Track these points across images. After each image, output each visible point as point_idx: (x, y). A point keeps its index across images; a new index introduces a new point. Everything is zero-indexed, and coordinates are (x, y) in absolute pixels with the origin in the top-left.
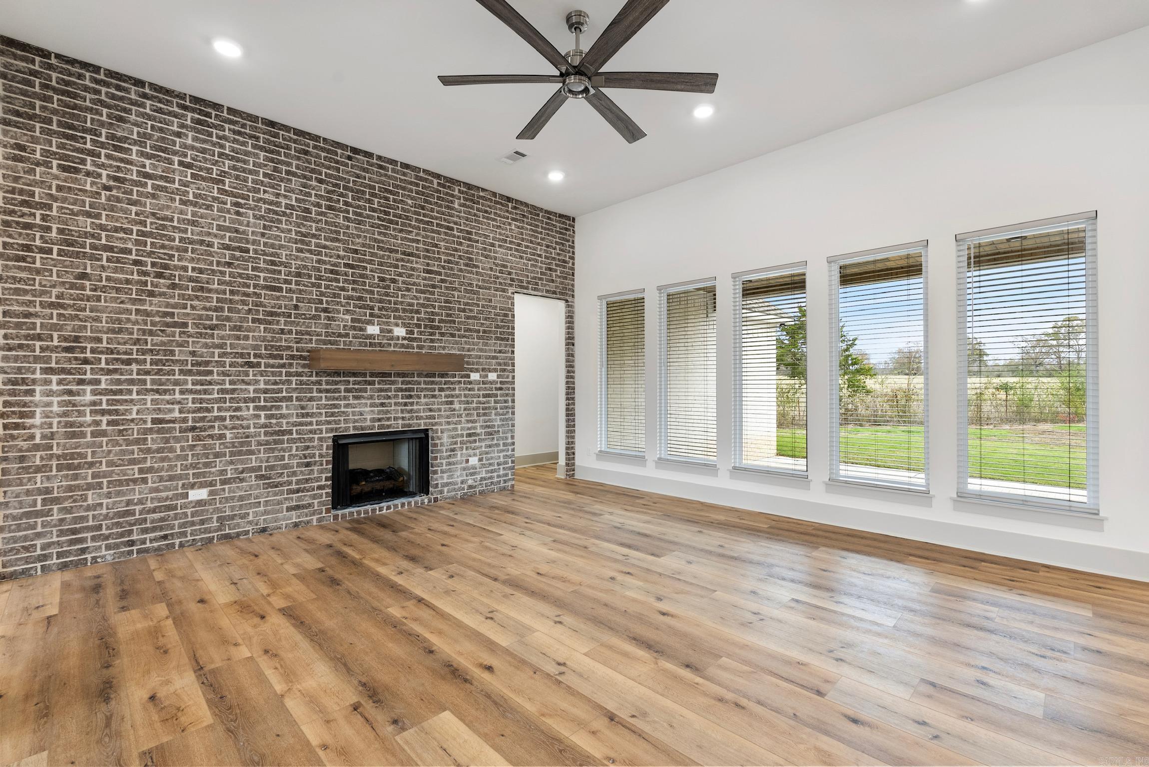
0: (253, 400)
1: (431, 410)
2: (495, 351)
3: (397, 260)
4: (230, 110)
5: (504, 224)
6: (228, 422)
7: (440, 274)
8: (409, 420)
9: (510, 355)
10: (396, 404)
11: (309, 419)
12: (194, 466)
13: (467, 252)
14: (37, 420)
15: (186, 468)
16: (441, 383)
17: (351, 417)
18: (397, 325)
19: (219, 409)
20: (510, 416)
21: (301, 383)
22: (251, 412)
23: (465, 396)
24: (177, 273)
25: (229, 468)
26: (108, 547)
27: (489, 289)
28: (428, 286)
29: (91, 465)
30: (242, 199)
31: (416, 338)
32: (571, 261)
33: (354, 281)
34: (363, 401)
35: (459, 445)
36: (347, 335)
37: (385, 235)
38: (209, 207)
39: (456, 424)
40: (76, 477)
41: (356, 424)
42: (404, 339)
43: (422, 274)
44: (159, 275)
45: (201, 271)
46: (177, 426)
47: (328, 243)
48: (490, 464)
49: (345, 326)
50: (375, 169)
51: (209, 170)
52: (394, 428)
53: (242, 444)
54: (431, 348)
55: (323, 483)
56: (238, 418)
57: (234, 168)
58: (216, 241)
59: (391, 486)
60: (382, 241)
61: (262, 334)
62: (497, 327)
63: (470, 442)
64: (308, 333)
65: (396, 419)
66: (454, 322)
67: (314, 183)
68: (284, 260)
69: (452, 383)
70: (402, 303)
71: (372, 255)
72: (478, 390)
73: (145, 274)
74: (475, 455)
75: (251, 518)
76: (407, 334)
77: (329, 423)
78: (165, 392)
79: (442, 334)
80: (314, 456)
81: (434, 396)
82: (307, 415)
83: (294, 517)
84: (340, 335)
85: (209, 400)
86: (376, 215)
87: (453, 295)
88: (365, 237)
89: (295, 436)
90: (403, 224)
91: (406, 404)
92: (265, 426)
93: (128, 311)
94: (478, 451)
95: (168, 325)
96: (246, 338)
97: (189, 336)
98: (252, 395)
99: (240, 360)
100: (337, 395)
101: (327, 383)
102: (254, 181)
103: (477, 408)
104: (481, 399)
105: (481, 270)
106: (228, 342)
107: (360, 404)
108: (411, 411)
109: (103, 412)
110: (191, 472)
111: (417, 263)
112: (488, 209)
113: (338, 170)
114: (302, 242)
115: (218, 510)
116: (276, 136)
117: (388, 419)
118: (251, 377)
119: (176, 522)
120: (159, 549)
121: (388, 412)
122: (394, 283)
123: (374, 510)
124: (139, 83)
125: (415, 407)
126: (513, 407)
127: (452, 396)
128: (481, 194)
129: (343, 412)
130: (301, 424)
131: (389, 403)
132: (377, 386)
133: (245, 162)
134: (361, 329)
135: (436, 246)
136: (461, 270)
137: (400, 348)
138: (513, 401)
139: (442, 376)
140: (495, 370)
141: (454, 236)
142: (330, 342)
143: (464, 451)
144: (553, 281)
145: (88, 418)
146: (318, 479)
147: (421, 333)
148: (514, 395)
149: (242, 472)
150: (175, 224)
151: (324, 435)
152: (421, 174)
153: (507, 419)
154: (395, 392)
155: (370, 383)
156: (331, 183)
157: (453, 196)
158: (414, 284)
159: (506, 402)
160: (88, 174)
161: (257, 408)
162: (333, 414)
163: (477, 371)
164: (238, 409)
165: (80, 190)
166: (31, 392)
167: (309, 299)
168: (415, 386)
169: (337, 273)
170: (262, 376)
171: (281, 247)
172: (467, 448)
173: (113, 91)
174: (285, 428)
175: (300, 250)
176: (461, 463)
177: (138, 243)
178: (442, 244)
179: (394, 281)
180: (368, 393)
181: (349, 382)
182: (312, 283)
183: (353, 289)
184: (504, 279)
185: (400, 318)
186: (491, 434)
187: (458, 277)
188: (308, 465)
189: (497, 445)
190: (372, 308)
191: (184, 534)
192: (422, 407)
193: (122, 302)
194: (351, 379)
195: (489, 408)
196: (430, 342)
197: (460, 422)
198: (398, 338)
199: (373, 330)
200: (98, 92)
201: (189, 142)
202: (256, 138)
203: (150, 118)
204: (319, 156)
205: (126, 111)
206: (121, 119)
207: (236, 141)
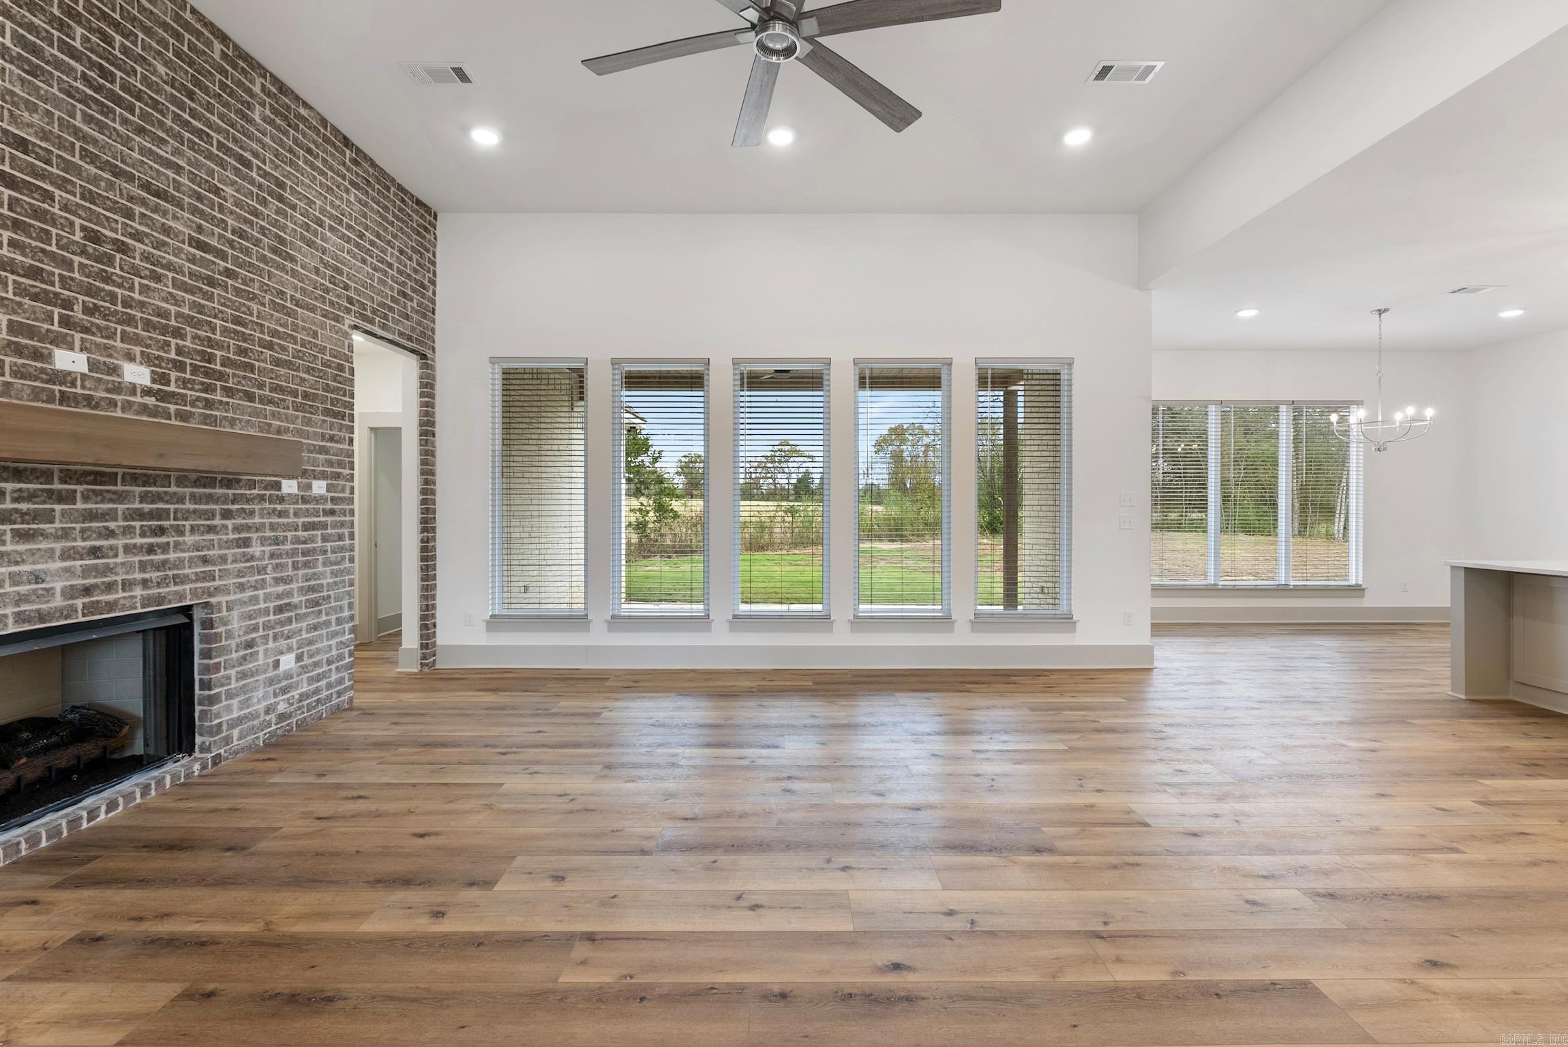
1: (205, 561)
3: (130, 198)
5: (338, 187)
7: (223, 256)
8: (159, 585)
9: (346, 447)
10: (128, 549)
13: (275, 224)
16: (226, 498)
17: (8, 588)
18: (130, 358)
20: (347, 565)
23: (272, 527)
27: (314, 310)
28: (200, 277)
31: (173, 394)
32: (431, 287)
33: (17, 222)
34: (44, 545)
35: (261, 633)
37: (102, 127)
39: (255, 588)
41: (25, 607)
42: (147, 392)
43: (186, 247)
52: (124, 608)
54: (206, 419)
60: (95, 142)
63: (281, 623)
65: (127, 585)
66: (251, 368)
69: (248, 501)
70: (142, 305)
71: (68, 166)
72: (296, 514)
74: (290, 649)
76: (154, 381)
79: (229, 392)
81: (211, 529)
86: (77, 66)
87: (248, 308)
88: (49, 114)
90: (144, 116)
91: (151, 550)
94: (294, 640)
103: (293, 553)
104: (300, 533)
105: (299, 268)
107: (32, 553)
108: (162, 565)
111: (175, 218)
112: (312, 146)
121: (108, 570)
122: (124, 252)
123: (74, 822)
125: (172, 556)
126: (352, 549)
127: (248, 528)
131: (111, 548)
134: (37, 355)
135: (216, 191)
136: (263, 259)
137: (138, 413)
138: (352, 537)
139: (228, 484)
140: (323, 475)
141: (252, 182)
143: (271, 644)
144: (407, 317)
147: (184, 383)
148: (352, 525)
152: (187, 16)
153: (342, 573)
154: (125, 519)
155: (62, 498)
157: (250, 92)
158: (169, 266)
159: (340, 538)
163: (293, 475)
168: (172, 507)
172: (275, 638)
176: (266, 671)
178: (228, 190)
179: (122, 248)
180: (57, 525)
181: (3, 493)
183: (15, 244)
184: (337, 296)
185: (136, 340)
186: (317, 604)
187: (259, 272)
189: (327, 624)
190: (67, 305)
192: (186, 555)
194: (9, 486)
195: (314, 551)
196: (205, 407)
197: (262, 584)
198: (133, 389)
199: (70, 360)
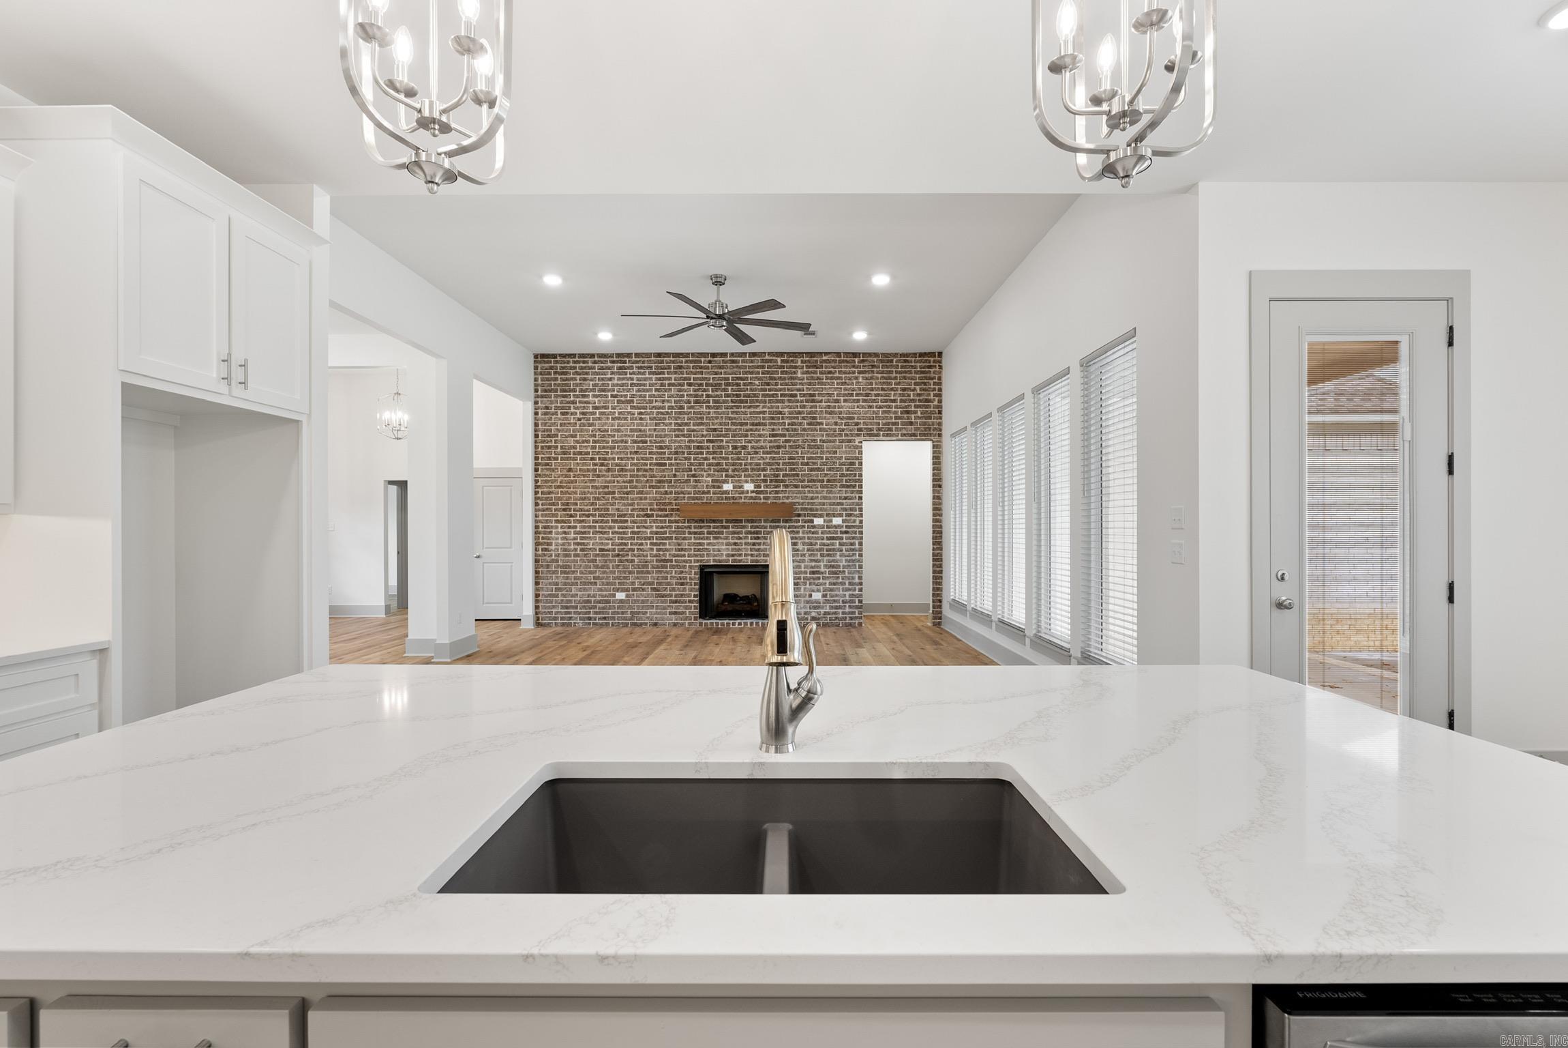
0: (649, 538)
2: (840, 498)
3: (747, 431)
4: (637, 355)
5: (850, 379)
6: (636, 552)
7: (784, 436)
8: (757, 556)
9: (857, 501)
10: (746, 544)
11: (683, 553)
12: (619, 578)
13: (811, 413)
14: (553, 547)
15: (614, 578)
17: (712, 552)
18: (747, 482)
19: (632, 544)
20: (857, 557)
21: (678, 527)
22: (649, 546)
23: (809, 538)
24: (610, 462)
25: (636, 581)
26: (580, 619)
27: (834, 441)
28: (774, 447)
29: (574, 572)
30: (644, 409)
31: (762, 491)
32: (937, 399)
33: (713, 452)
34: (721, 541)
35: (802, 581)
36: (709, 492)
37: (737, 413)
38: (626, 419)
39: (799, 562)
40: (567, 578)
41: (716, 558)
42: (752, 492)
43: (768, 438)
44: (602, 465)
45: (622, 459)
46: (610, 553)
47: (695, 428)
48: (835, 601)
49: (707, 486)
50: (729, 365)
51: (626, 396)
52: (744, 562)
53: (643, 566)
54: (776, 498)
55: (692, 598)
56: (641, 550)
57: (639, 391)
58: (629, 439)
59: (748, 609)
60: (735, 418)
61: (655, 495)
62: (843, 475)
63: (814, 579)
64: (682, 493)
65: (746, 555)
66: (798, 475)
67: (686, 387)
68: (667, 444)
69: (796, 527)
70: (751, 463)
71: (727, 430)
72: (822, 533)
73: (595, 464)
74: (818, 591)
75: (648, 615)
76: (755, 488)
77: (696, 556)
78: (605, 533)
79: (786, 486)
80: (686, 578)
82: (682, 550)
84: (704, 493)
85: (626, 538)
86: (730, 399)
87: (796, 452)
88: (722, 417)
89: (674, 563)
90: (752, 401)
91: (754, 544)
92: (656, 556)
93: (588, 487)
94: (821, 587)
95: (605, 493)
96: (646, 498)
97: (616, 499)
98: (649, 535)
99: (642, 513)
100: (702, 536)
101: (695, 528)
102: (650, 396)
103: (821, 550)
104: (825, 541)
105: (825, 426)
106: (636, 502)
107: (718, 543)
108: (759, 550)
109: (578, 544)
110: (617, 581)
111: (763, 430)
112: (832, 369)
113: (702, 373)
114: (679, 430)
115: (630, 607)
116: (662, 362)
117: (740, 555)
118: (648, 524)
119: (610, 611)
120: (602, 625)
121: (739, 550)
122: (745, 449)
123: (728, 624)
124: (592, 356)
125: (762, 547)
126: (861, 550)
128: (824, 358)
129: (706, 549)
130: (678, 556)
131: (740, 543)
132: (731, 530)
133: (644, 385)
134: (719, 487)
135: (780, 413)
136: (804, 430)
137: (749, 500)
138: (861, 544)
139: (786, 521)
140: (841, 515)
141: (797, 402)
142: (697, 498)
143: (808, 586)
144: (911, 424)
145: (572, 547)
146: (689, 596)
147: (767, 486)
148: (862, 538)
149: (643, 585)
150: (609, 433)
151: (693, 564)
152: (767, 357)
153: (853, 561)
154: (746, 534)
155: (726, 528)
156: (697, 384)
157: (796, 367)
158: (761, 447)
159: (852, 544)
160: (572, 414)
161: (652, 544)
162: (699, 550)
163: (821, 516)
164: (641, 544)
165: (569, 423)
166: (551, 533)
167: (683, 469)
168: (762, 530)
169: (701, 448)
170: (654, 523)
171: (665, 436)
172: (810, 584)
173: (581, 365)
174: (668, 558)
175: (677, 436)
176: (804, 597)
177: (594, 447)
178: (786, 410)
179: (744, 447)
180: (724, 535)
181: (710, 526)
182: (684, 457)
183: (713, 458)
184: (851, 430)
185: (749, 476)
186: (836, 574)
187: (802, 435)
188: (682, 584)
189: (843, 584)
190: (727, 471)
191: (613, 618)
193: (586, 482)
194: (712, 525)
195: (834, 550)
196: (775, 494)
197: (803, 561)
198: (747, 492)
199: (728, 487)
200: (575, 368)
201: (616, 382)
202: (651, 367)
203: (597, 374)
204: (689, 367)
205: (587, 374)
206: (585, 379)
207: (639, 373)
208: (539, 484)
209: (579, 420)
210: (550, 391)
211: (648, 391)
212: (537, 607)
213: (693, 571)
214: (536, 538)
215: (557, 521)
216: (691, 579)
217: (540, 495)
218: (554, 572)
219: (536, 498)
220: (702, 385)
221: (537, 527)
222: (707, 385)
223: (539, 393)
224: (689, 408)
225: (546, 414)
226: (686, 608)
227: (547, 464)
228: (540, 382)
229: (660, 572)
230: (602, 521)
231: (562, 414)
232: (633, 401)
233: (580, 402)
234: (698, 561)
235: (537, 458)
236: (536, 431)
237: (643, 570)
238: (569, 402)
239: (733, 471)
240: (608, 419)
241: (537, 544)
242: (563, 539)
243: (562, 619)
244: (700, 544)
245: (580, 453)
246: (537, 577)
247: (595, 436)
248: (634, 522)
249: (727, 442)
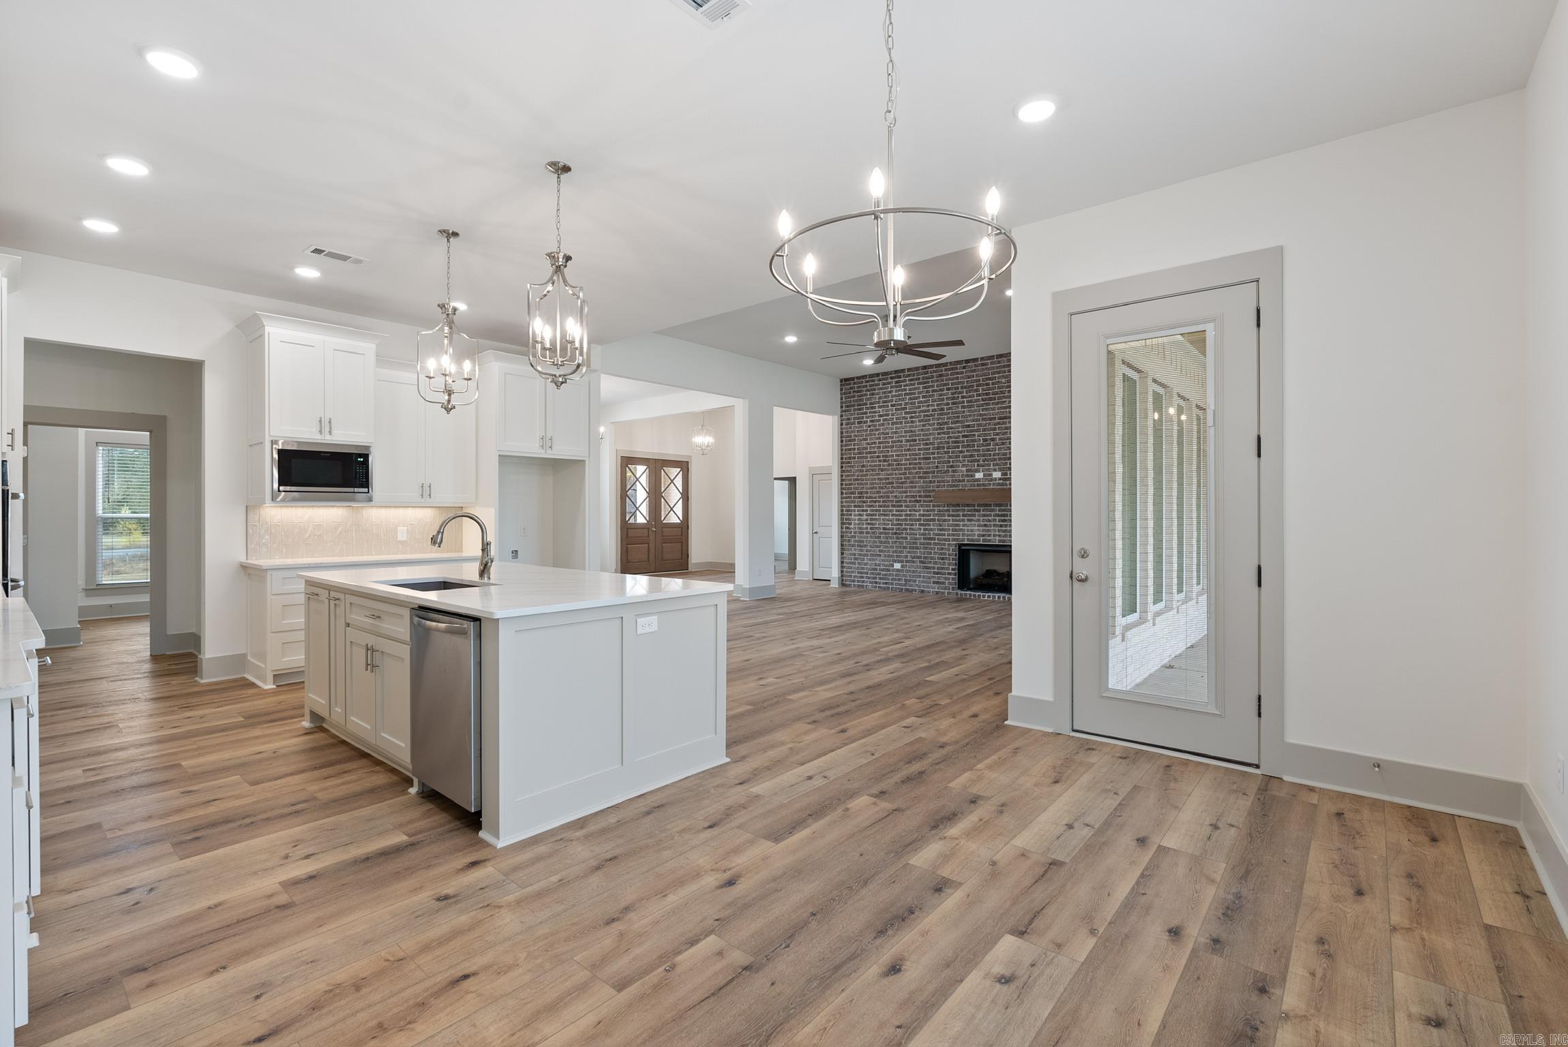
0: (919, 520)
4: (909, 370)
6: (908, 531)
8: (1001, 537)
10: (994, 525)
11: (943, 532)
12: (896, 552)
14: (852, 526)
15: (893, 552)
17: (966, 533)
18: (995, 470)
19: (905, 524)
21: (939, 511)
22: (918, 527)
24: (890, 459)
25: (909, 555)
26: (870, 583)
29: (866, 546)
30: (914, 413)
33: (968, 445)
34: (973, 523)
36: (964, 480)
37: (986, 409)
38: (901, 423)
40: (862, 550)
41: (969, 537)
42: (1000, 479)
44: (885, 461)
45: (898, 456)
46: (890, 531)
47: (953, 425)
49: (962, 475)
51: (901, 404)
52: (993, 542)
53: (914, 543)
55: (951, 571)
56: (912, 529)
57: (910, 399)
58: (904, 439)
60: (985, 415)
61: (922, 484)
64: (943, 482)
65: (994, 535)
67: (945, 392)
68: (932, 441)
70: (998, 453)
71: (979, 425)
73: (880, 461)
75: (917, 583)
76: (1002, 475)
77: (954, 535)
78: (887, 515)
80: (945, 554)
82: (942, 530)
83: (936, 588)
84: (960, 481)
85: (901, 519)
86: (980, 398)
88: (974, 415)
89: (936, 541)
90: (999, 398)
91: (1001, 526)
92: (923, 534)
93: (875, 479)
95: (887, 484)
96: (915, 487)
97: (894, 488)
98: (918, 517)
99: (913, 499)
100: (958, 518)
101: (953, 511)
102: (919, 402)
106: (908, 490)
107: (971, 524)
108: (1005, 531)
109: (869, 524)
110: (895, 554)
113: (958, 378)
114: (940, 429)
115: (904, 576)
116: (927, 373)
117: (990, 535)
118: (917, 508)
119: (890, 578)
120: (884, 588)
121: (989, 531)
123: (979, 595)
129: (962, 529)
130: (939, 535)
131: (990, 525)
132: (982, 513)
133: (914, 394)
134: (972, 476)
137: (997, 486)
142: (954, 486)
145: (865, 526)
146: (948, 569)
149: (914, 558)
150: (890, 435)
151: (952, 542)
154: (994, 517)
155: (978, 511)
156: (954, 388)
160: (865, 422)
161: (920, 525)
162: (956, 530)
164: (912, 525)
165: (863, 430)
166: (851, 515)
167: (943, 461)
169: (958, 442)
170: (922, 507)
171: (930, 434)
173: (871, 383)
174: (932, 537)
175: (939, 434)
177: (879, 447)
179: (993, 440)
180: (977, 518)
181: (965, 510)
182: (945, 451)
183: (967, 451)
185: (997, 465)
188: (943, 559)
190: (979, 461)
191: (892, 584)
193: (874, 475)
194: (966, 508)
198: (996, 479)
199: (979, 475)
200: (866, 386)
201: (894, 393)
202: (919, 379)
203: (881, 389)
204: (947, 375)
205: (875, 390)
206: (873, 394)
207: (911, 385)
208: (843, 478)
209: (869, 427)
210: (850, 406)
211: (917, 398)
212: (842, 572)
213: (951, 548)
214: (842, 519)
215: (855, 506)
216: (949, 555)
217: (844, 486)
218: (853, 546)
219: (842, 489)
220: (957, 388)
221: (842, 511)
222: (962, 388)
223: (844, 409)
224: (948, 409)
225: (847, 424)
226: (946, 578)
227: (849, 463)
228: (844, 400)
229: (926, 548)
230: (885, 506)
231: (859, 423)
232: (906, 408)
233: (870, 413)
234: (954, 540)
235: (842, 458)
236: (841, 437)
237: (913, 546)
238: (862, 414)
239: (984, 461)
240: (889, 424)
241: (842, 524)
242: (859, 520)
243: (858, 581)
244: (957, 525)
245: (870, 453)
246: (842, 549)
247: (880, 438)
248: (906, 506)
249: (978, 436)
